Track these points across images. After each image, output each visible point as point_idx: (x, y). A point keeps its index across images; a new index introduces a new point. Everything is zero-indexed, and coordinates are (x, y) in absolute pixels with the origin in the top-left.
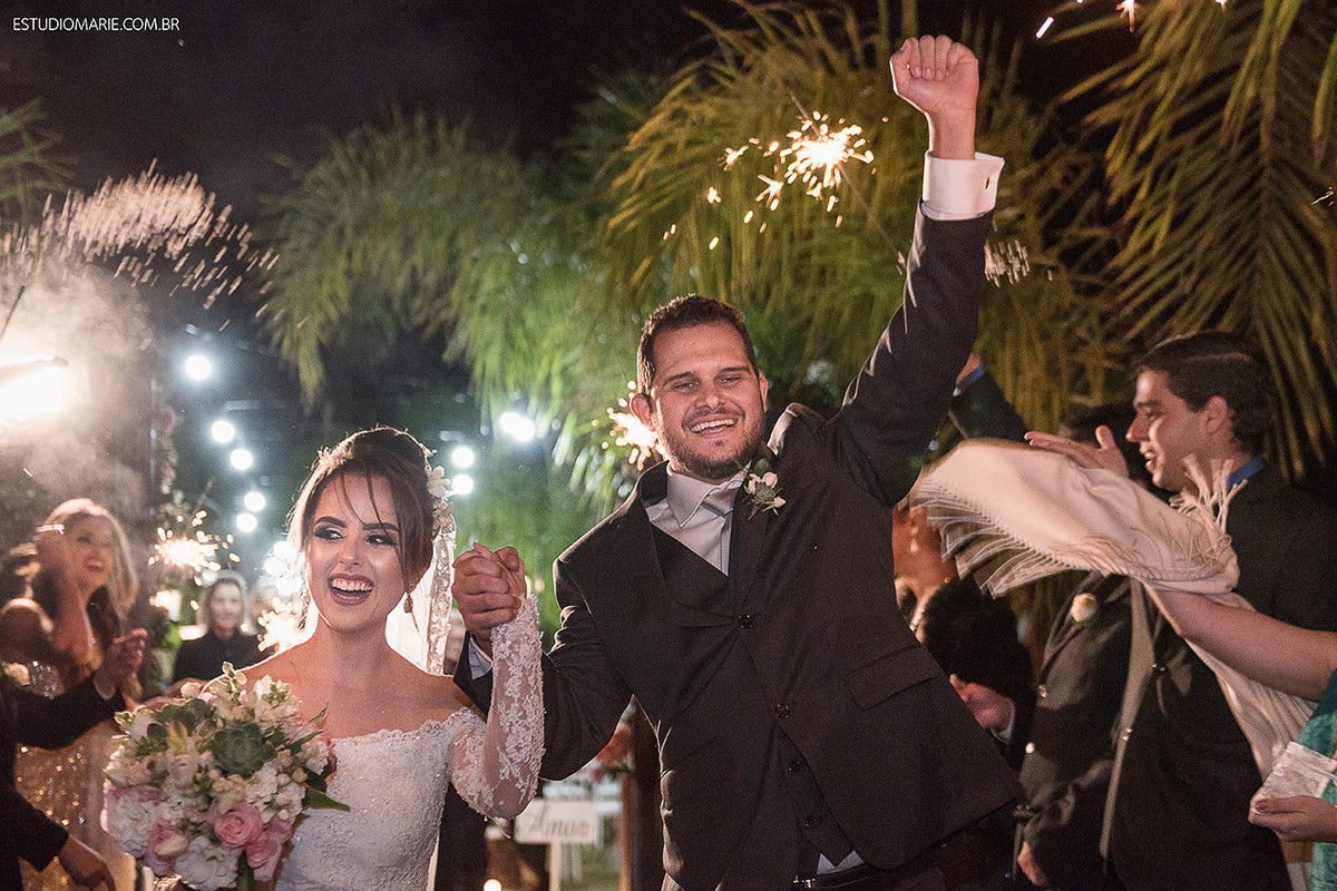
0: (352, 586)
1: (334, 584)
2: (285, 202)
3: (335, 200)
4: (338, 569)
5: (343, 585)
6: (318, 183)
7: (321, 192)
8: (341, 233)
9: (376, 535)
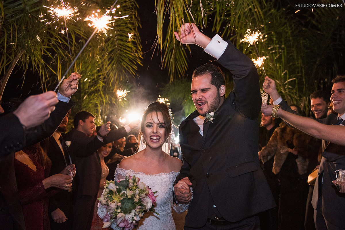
0: (156, 138)
1: (152, 138)
2: (163, 89)
3: (169, 88)
4: (152, 134)
5: (154, 138)
6: (167, 86)
7: (168, 88)
8: (170, 92)
9: (160, 126)
